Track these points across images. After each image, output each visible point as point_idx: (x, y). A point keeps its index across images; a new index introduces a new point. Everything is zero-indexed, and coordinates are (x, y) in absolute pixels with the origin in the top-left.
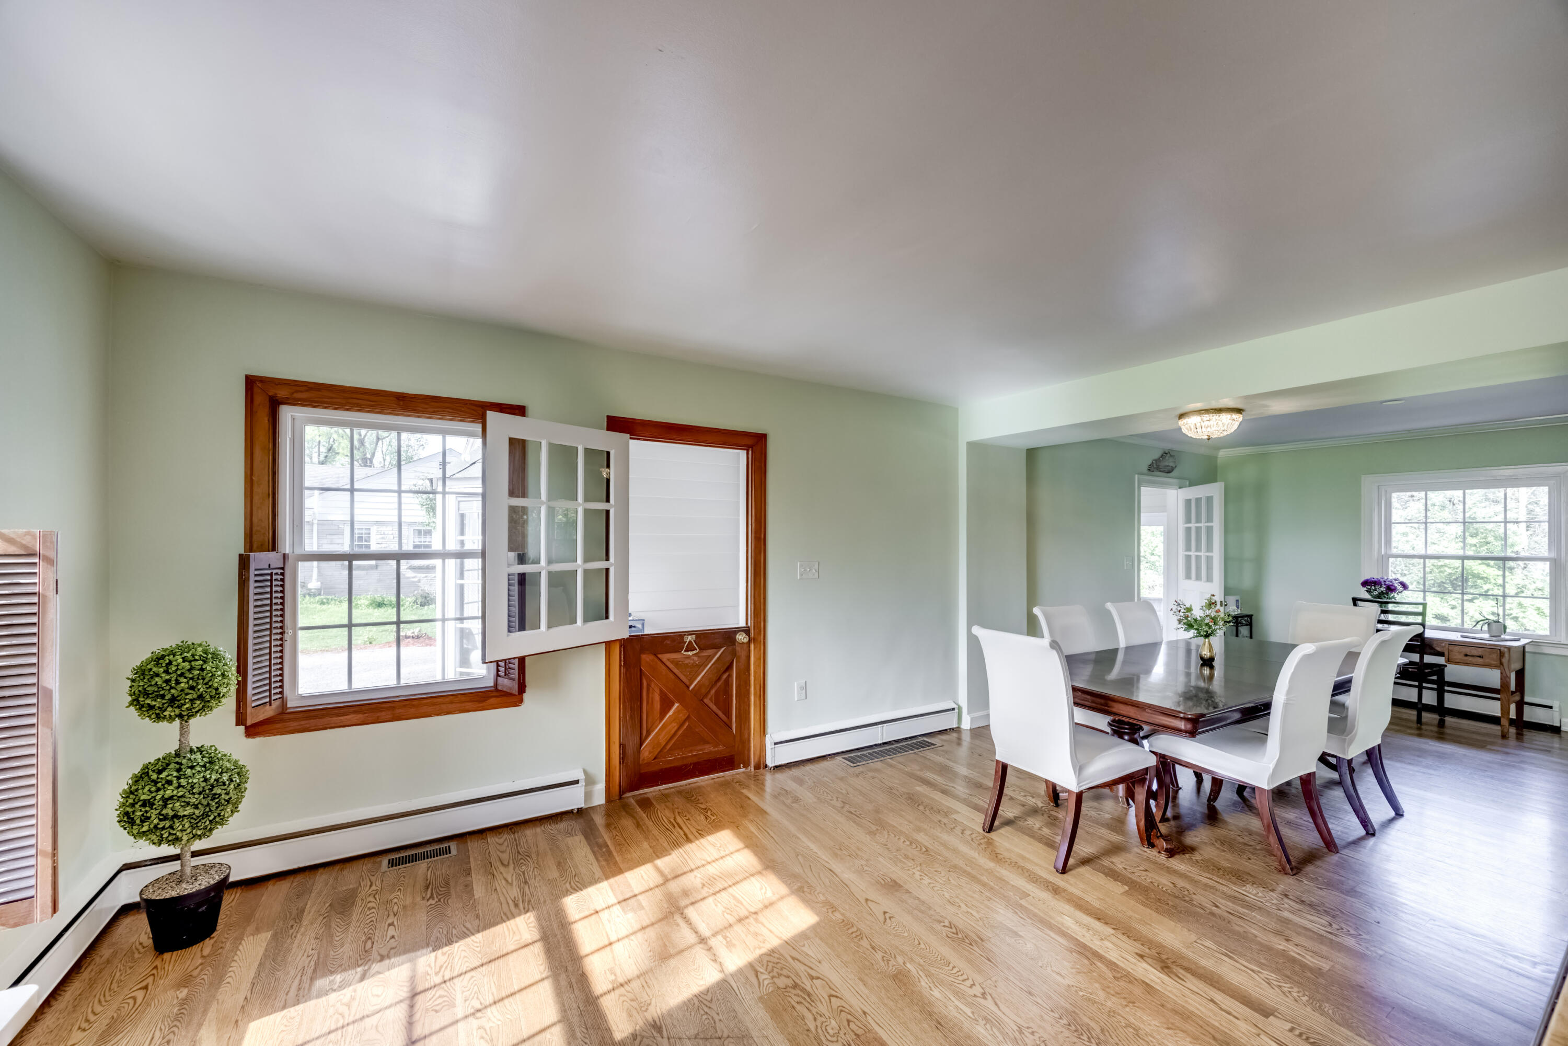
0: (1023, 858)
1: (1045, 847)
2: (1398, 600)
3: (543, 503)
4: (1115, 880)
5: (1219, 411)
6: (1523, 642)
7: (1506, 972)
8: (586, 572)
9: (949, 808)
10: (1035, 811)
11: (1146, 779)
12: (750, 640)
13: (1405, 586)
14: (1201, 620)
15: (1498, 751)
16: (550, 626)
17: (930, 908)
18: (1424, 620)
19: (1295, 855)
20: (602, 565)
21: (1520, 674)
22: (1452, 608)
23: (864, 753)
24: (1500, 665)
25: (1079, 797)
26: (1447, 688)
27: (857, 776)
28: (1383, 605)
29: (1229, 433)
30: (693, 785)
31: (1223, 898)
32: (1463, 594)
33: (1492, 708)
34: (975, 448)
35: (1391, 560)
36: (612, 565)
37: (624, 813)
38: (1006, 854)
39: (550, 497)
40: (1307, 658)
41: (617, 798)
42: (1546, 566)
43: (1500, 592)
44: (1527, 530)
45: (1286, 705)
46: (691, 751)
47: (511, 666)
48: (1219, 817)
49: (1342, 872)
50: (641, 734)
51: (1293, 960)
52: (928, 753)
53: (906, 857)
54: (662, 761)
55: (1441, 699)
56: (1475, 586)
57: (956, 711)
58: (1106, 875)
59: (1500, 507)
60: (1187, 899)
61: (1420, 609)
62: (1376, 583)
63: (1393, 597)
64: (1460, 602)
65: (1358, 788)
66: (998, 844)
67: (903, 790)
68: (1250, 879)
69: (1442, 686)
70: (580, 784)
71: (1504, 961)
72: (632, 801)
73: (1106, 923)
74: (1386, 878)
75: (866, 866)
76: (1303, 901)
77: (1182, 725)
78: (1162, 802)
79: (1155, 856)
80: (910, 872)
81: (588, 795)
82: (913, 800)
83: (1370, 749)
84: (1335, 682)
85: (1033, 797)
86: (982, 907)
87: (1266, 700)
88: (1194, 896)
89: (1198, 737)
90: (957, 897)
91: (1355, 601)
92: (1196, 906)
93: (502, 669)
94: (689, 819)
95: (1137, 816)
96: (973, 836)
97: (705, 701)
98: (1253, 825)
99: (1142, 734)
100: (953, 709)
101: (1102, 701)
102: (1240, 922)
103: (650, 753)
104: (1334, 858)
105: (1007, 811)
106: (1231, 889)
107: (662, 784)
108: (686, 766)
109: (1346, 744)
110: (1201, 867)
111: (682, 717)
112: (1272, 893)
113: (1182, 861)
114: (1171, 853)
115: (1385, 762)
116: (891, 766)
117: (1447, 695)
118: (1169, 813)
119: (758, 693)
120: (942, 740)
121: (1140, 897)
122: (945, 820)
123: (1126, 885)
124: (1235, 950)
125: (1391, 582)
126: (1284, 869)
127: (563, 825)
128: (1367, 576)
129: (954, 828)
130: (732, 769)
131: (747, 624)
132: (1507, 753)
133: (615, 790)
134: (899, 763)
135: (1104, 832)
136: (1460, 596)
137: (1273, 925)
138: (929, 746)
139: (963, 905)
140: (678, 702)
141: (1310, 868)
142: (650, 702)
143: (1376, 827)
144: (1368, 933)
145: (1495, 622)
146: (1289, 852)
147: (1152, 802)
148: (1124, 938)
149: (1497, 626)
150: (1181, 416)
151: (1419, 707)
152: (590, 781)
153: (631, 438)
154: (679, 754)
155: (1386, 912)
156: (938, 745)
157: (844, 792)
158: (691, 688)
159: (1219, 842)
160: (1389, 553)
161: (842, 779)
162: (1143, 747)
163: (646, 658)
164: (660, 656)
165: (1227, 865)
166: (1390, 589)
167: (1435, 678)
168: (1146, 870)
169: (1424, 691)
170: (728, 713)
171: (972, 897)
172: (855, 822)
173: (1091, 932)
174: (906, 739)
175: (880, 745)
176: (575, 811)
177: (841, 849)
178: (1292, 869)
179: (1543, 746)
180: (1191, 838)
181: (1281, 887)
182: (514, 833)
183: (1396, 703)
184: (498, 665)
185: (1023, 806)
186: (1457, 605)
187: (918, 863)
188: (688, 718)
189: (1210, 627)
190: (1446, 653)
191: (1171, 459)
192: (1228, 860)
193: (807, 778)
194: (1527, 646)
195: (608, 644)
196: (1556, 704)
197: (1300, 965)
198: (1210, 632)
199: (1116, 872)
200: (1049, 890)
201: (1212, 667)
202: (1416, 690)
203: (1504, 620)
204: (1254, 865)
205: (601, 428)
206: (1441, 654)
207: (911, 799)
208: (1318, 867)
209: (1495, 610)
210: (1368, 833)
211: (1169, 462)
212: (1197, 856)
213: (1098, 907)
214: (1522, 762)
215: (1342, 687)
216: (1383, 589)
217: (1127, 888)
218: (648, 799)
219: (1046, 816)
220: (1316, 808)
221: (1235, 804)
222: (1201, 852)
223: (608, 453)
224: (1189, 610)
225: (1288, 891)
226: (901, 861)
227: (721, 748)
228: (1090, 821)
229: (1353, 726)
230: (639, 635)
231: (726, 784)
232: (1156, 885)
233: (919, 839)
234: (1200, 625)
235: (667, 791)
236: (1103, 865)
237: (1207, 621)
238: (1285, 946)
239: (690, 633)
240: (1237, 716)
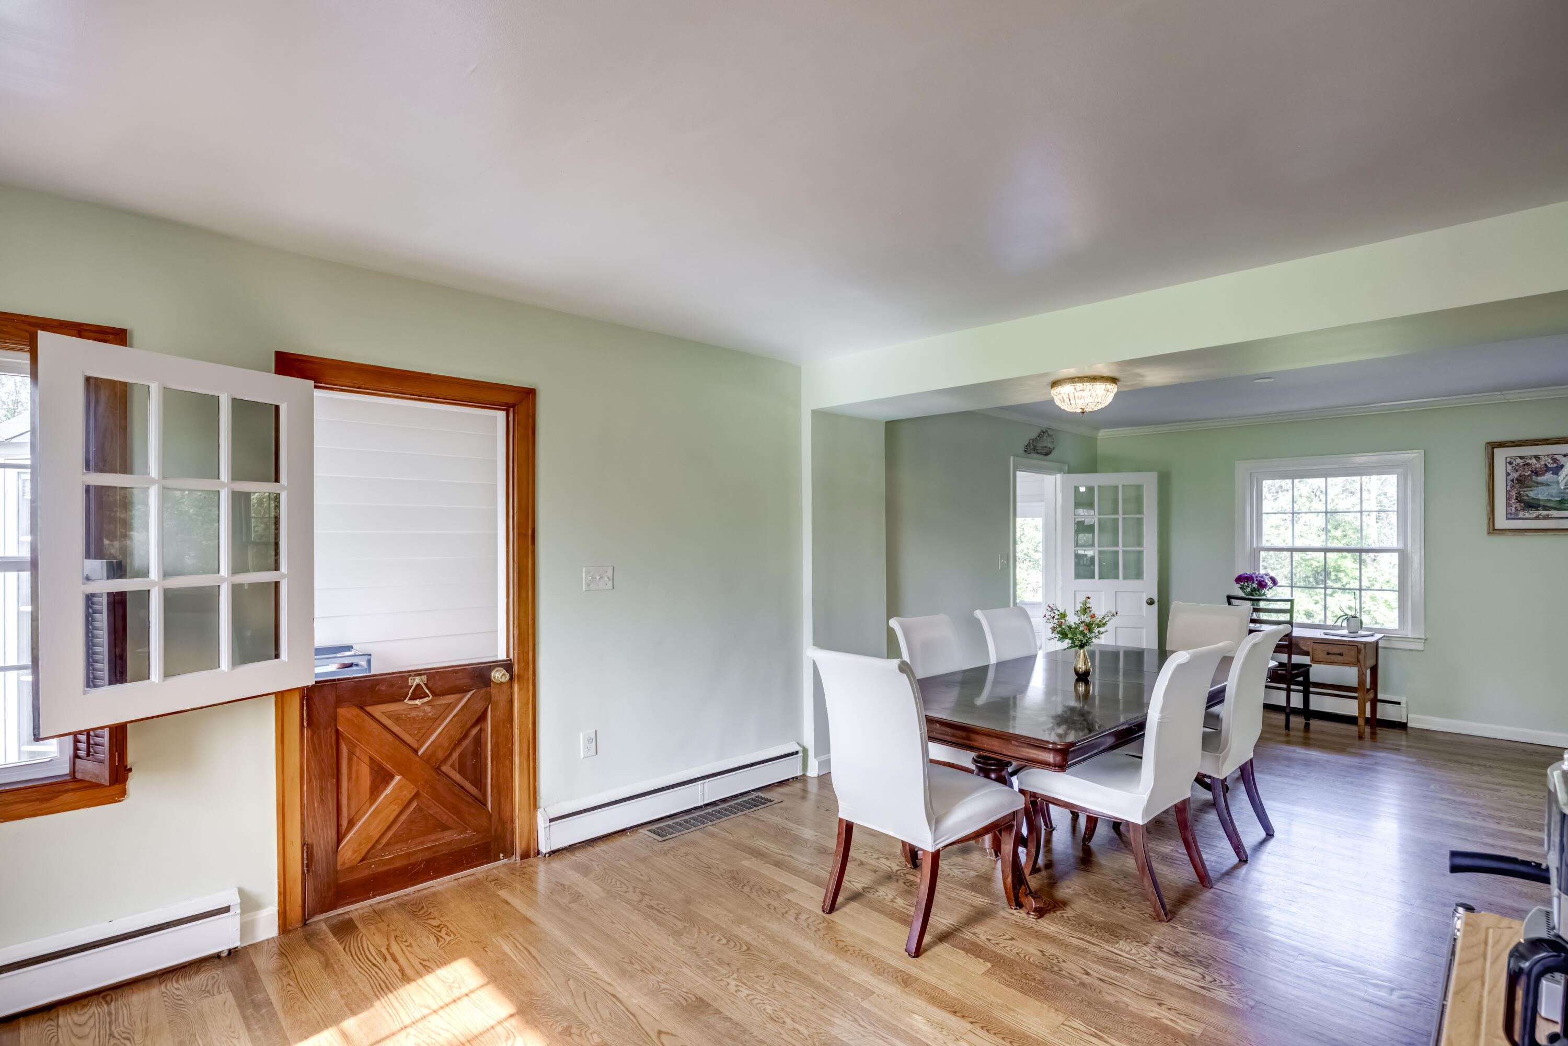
0: (869, 942)
1: (898, 925)
2: (1269, 596)
3: (153, 482)
4: (977, 956)
5: (1094, 379)
6: (1378, 636)
7: (1367, 1004)
8: (237, 590)
9: (782, 885)
10: (889, 877)
11: (1012, 826)
12: (511, 678)
13: (1274, 582)
14: (1076, 628)
15: (1356, 753)
16: (168, 673)
17: (745, 1031)
18: (1291, 617)
19: (1169, 897)
20: (268, 576)
21: (1374, 670)
22: (1316, 603)
23: (678, 820)
24: (1357, 663)
25: (936, 857)
26: (1312, 689)
27: (665, 854)
28: (1255, 602)
29: (1103, 406)
30: (422, 893)
31: (1094, 962)
32: (1325, 588)
33: (1349, 707)
34: (823, 417)
35: (1263, 554)
36: (284, 576)
37: (307, 948)
38: (849, 940)
39: (165, 473)
40: (1180, 668)
41: (300, 924)
42: (1395, 557)
43: (1356, 585)
44: (1377, 522)
45: (1161, 724)
46: (422, 843)
47: (99, 740)
48: (1094, 859)
49: (1216, 911)
50: (339, 825)
51: (1165, 1029)
52: (763, 813)
53: (720, 962)
54: (373, 863)
55: (1306, 701)
56: (1338, 580)
57: (801, 754)
58: (967, 951)
59: (1356, 499)
60: (1056, 969)
61: (1287, 606)
62: (1249, 579)
63: (1264, 594)
64: (1323, 596)
65: (1231, 808)
66: (840, 927)
67: (725, 867)
68: (1124, 933)
69: (1307, 687)
70: (232, 912)
71: (1366, 992)
72: (324, 927)
73: (963, 1017)
74: (1258, 912)
75: (664, 982)
76: (1176, 953)
77: (1050, 757)
78: (1033, 850)
79: (1024, 919)
80: (723, 983)
81: (246, 928)
82: (736, 879)
83: (1243, 765)
84: (1210, 693)
85: (887, 859)
86: (813, 1018)
87: (1140, 720)
88: (1063, 964)
89: (1068, 771)
90: (782, 1010)
91: (1230, 599)
92: (1066, 977)
93: (83, 746)
94: (410, 945)
95: (1003, 871)
96: (810, 921)
97: (445, 768)
98: (1128, 865)
99: (1010, 769)
100: (797, 753)
101: (964, 734)
102: (1111, 989)
103: (354, 852)
104: (1208, 895)
105: (855, 880)
106: (1104, 948)
107: (374, 896)
108: (413, 865)
109: (1219, 761)
110: (1073, 925)
111: (407, 794)
112: (1145, 948)
113: (1053, 921)
114: (1041, 913)
115: (1256, 775)
116: (712, 835)
117: (1312, 697)
118: (1041, 862)
119: (525, 751)
120: (783, 794)
121: (1004, 975)
122: (775, 903)
123: (988, 961)
124: (1106, 1028)
125: (1262, 577)
126: (1158, 915)
127: (200, 979)
128: (1240, 572)
129: (786, 913)
130: (487, 863)
131: (508, 656)
132: (1364, 756)
133: (295, 912)
134: (724, 830)
135: (967, 895)
136: (1323, 591)
137: (1145, 987)
138: (764, 804)
139: (788, 1021)
140: (401, 774)
141: (1185, 911)
142: (354, 777)
143: (1248, 852)
144: (1240, 981)
145: (1353, 617)
146: (1163, 892)
147: (1022, 850)
148: (983, 1033)
149: (1354, 621)
150: (1054, 384)
151: (1287, 711)
152: (249, 903)
153: (316, 387)
154: (401, 849)
155: (1258, 953)
156: (776, 801)
157: (645, 878)
158: (420, 753)
159: (1093, 891)
160: (1260, 546)
161: (643, 860)
162: (1011, 786)
163: (346, 713)
164: (368, 709)
165: (1099, 918)
166: (1262, 585)
167: (1301, 679)
168: (1012, 939)
169: (1292, 693)
170: (479, 782)
171: (802, 1007)
172: (655, 920)
173: (944, 1032)
174: (736, 796)
175: (701, 807)
176: (224, 955)
177: (631, 963)
178: (1166, 915)
179: (1393, 744)
180: (1065, 890)
181: (1155, 938)
182: (108, 1003)
183: (1268, 707)
184: (77, 741)
185: (875, 872)
186: (1320, 600)
187: (735, 968)
188: (417, 796)
189: (1085, 635)
190: (1311, 653)
191: (1049, 440)
192: (1101, 912)
193: (594, 864)
194: (1380, 642)
195: (281, 697)
196: (1403, 700)
197: (1173, 1035)
198: (1084, 641)
199: (978, 945)
200: (898, 982)
201: (1087, 683)
202: (1284, 693)
203: (1361, 615)
204: (1128, 914)
205: (269, 372)
206: (1307, 654)
207: (734, 878)
208: (1194, 907)
209: (1352, 604)
210: (1240, 860)
211: (1046, 443)
212: (1069, 913)
213: (955, 996)
214: (1376, 764)
215: (1216, 698)
216: (1255, 585)
217: (989, 965)
218: (351, 920)
219: (901, 882)
220: (1190, 839)
221: (1111, 840)
222: (1074, 906)
223: (277, 408)
224: (1063, 616)
225: (1163, 942)
226: (713, 969)
227: (470, 833)
228: (952, 883)
229: (1227, 742)
230: (334, 680)
231: (477, 885)
232: (1022, 955)
233: (741, 934)
234: (1074, 633)
235: (381, 906)
236: (963, 939)
237: (1081, 629)
238: (1158, 1013)
239: (418, 673)
240: (1110, 741)
